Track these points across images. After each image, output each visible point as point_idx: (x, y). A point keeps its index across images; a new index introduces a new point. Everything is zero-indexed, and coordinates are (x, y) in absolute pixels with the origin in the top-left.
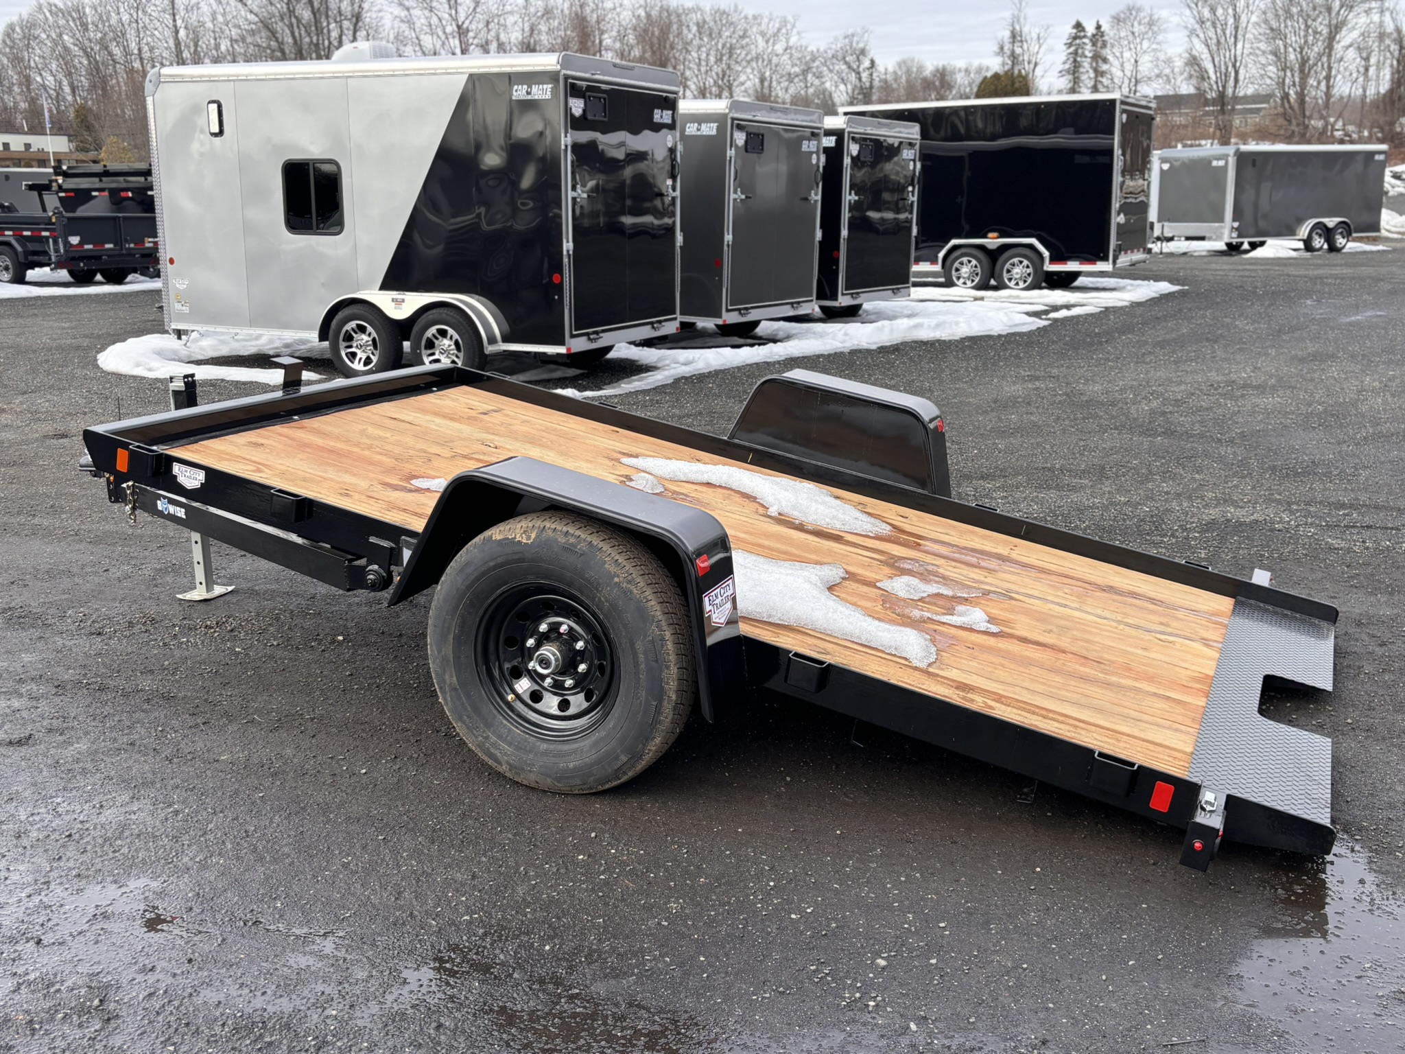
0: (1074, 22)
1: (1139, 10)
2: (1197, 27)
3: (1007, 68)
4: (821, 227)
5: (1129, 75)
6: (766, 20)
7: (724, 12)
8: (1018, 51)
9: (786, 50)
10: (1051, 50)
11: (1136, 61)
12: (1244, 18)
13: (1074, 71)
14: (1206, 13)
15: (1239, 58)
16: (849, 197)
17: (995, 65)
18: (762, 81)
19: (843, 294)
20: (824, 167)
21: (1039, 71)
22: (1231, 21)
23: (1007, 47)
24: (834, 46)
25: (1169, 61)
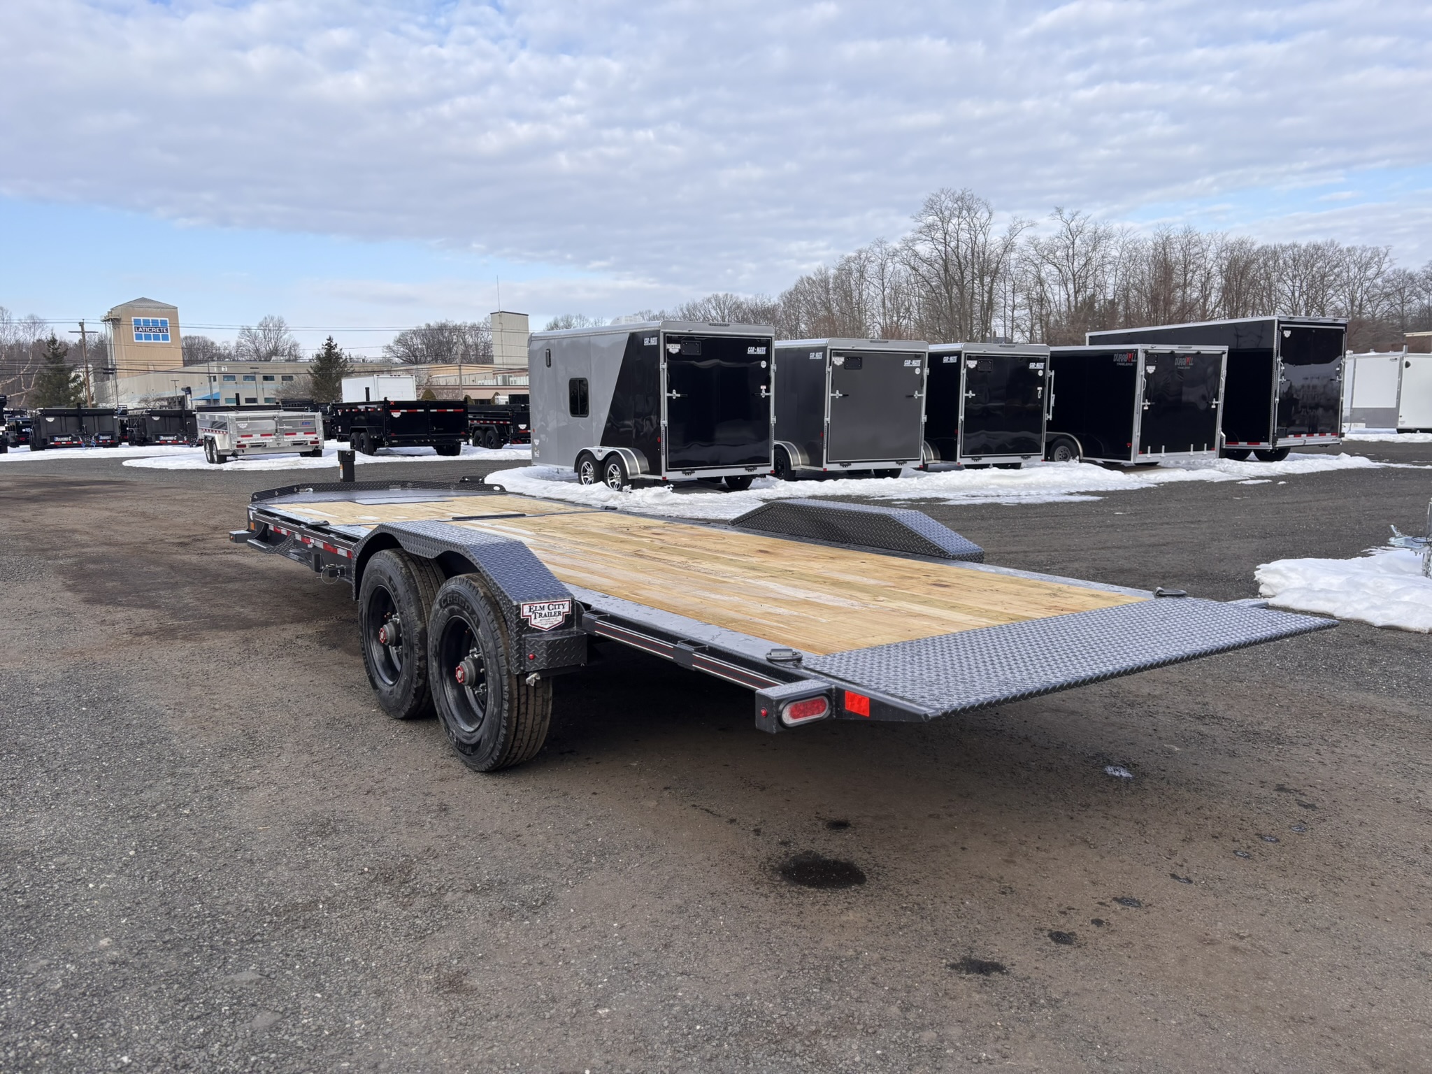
4: (926, 413)
16: (963, 394)
19: (961, 457)
20: (928, 376)
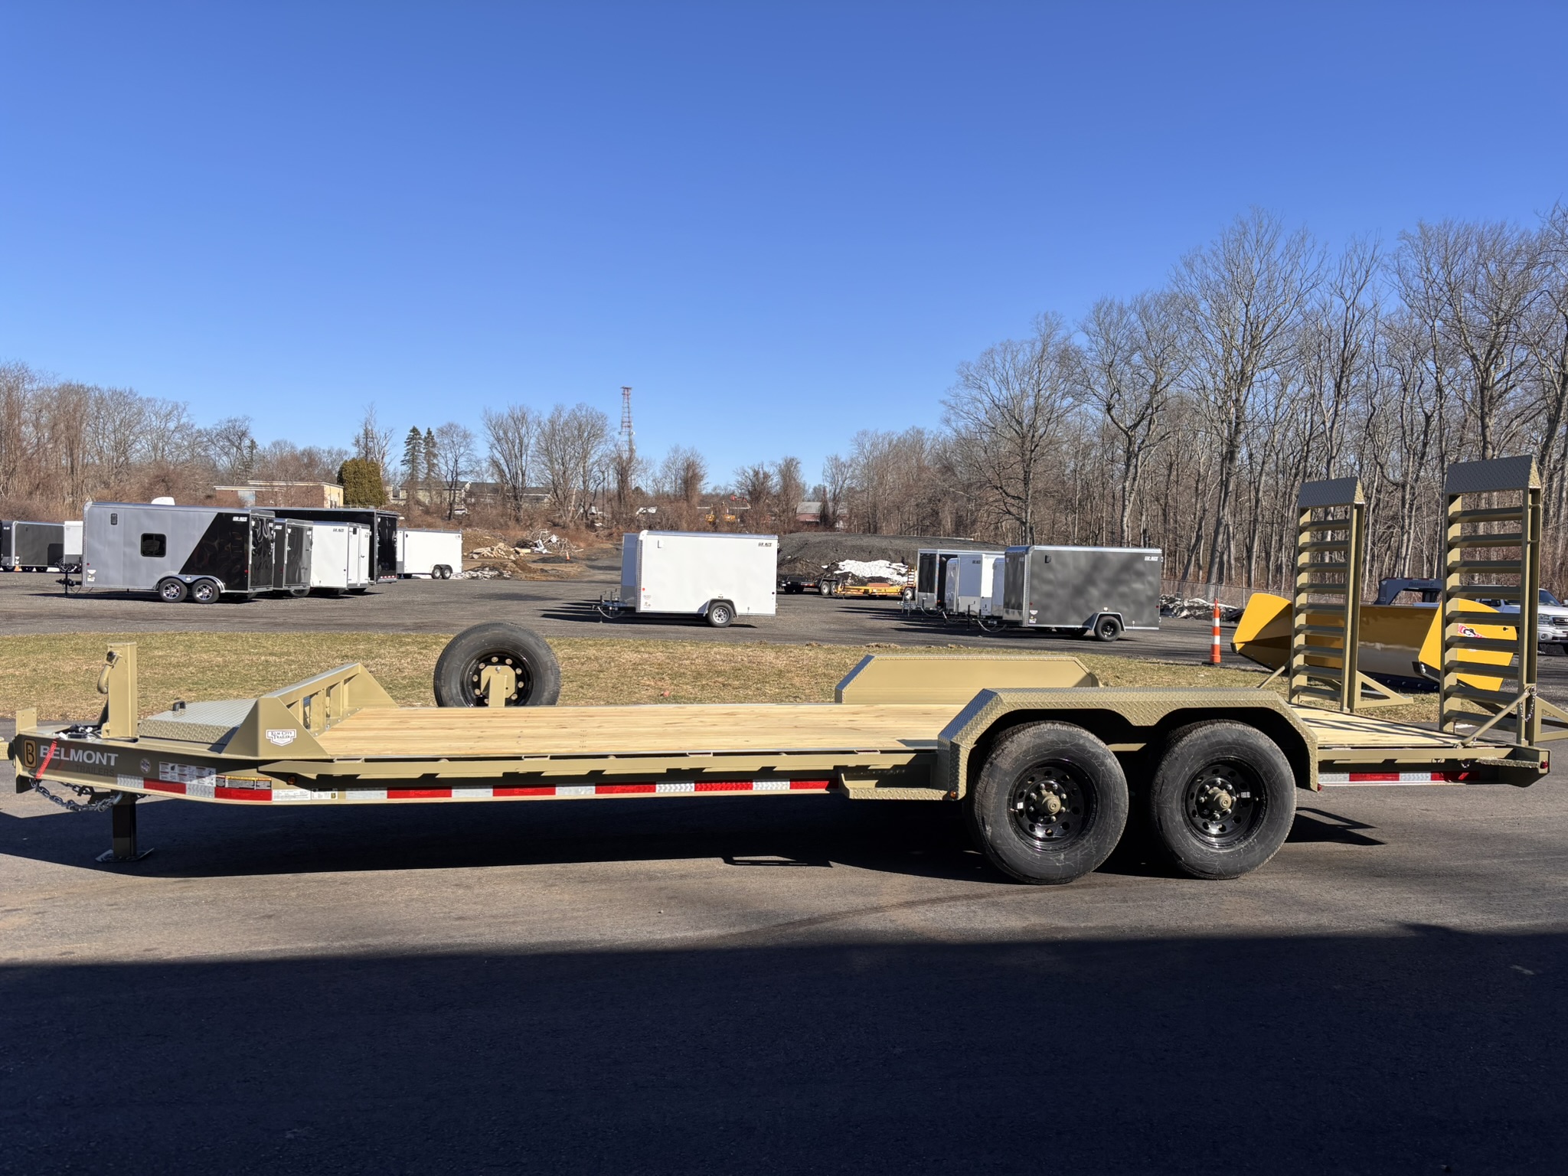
0: (411, 428)
1: (456, 427)
2: (496, 442)
3: (362, 456)
5: (452, 469)
6: (160, 404)
7: (121, 394)
8: (371, 444)
9: (176, 428)
10: (394, 445)
11: (456, 461)
12: (526, 440)
13: (411, 460)
14: (501, 433)
15: (524, 464)
17: (353, 452)
18: (155, 448)
21: (387, 459)
22: (518, 441)
23: (362, 441)
24: (219, 427)
25: (478, 462)
